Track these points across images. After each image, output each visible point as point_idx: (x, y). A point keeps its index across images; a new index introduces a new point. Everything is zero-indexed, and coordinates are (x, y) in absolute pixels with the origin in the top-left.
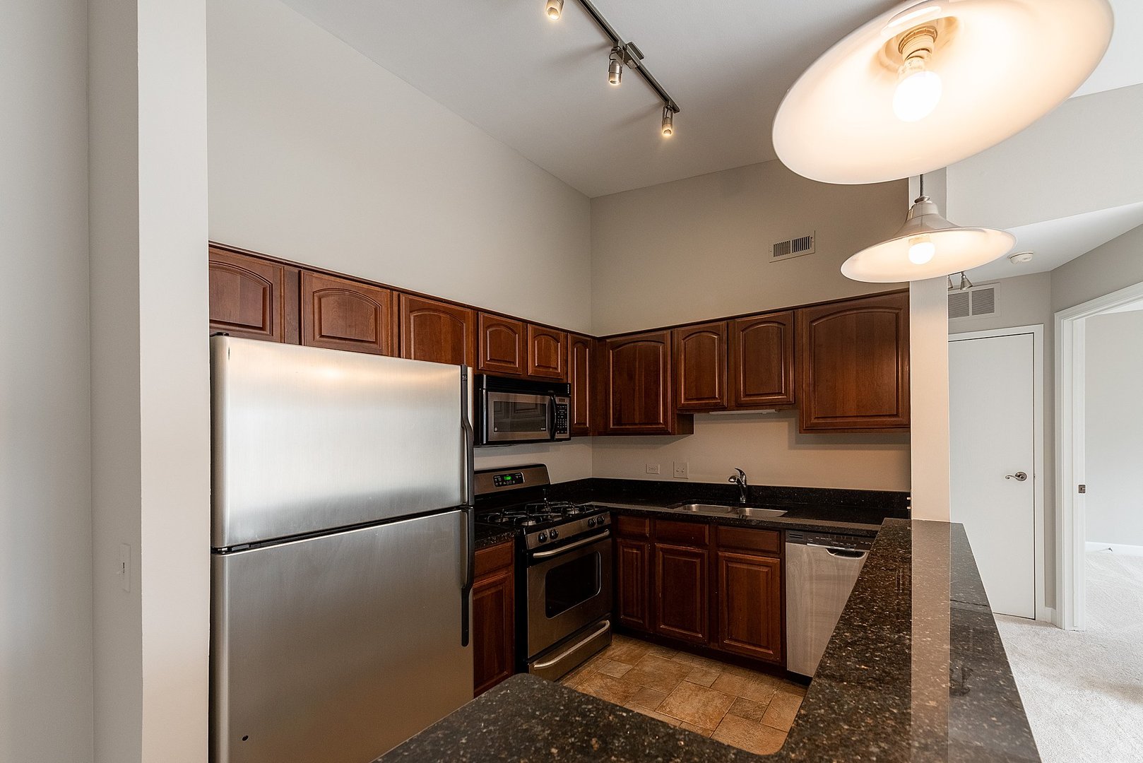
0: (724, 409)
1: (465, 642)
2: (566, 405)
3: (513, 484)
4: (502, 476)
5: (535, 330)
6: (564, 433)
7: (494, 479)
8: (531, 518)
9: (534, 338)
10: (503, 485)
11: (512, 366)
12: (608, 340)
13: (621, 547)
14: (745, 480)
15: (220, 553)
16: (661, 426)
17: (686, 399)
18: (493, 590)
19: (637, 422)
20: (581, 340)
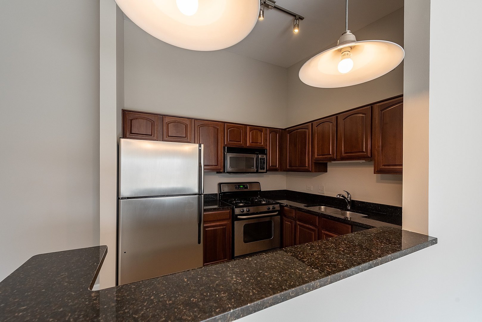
0: (335, 160)
1: (199, 242)
2: (265, 158)
3: (243, 189)
4: (239, 186)
5: (250, 128)
6: (263, 170)
7: (235, 186)
8: (242, 203)
9: (250, 131)
10: (239, 189)
11: (239, 143)
12: (287, 130)
13: (284, 221)
14: (350, 197)
15: (120, 199)
16: (307, 168)
17: (317, 155)
18: (222, 227)
19: (297, 166)
20: (273, 130)
